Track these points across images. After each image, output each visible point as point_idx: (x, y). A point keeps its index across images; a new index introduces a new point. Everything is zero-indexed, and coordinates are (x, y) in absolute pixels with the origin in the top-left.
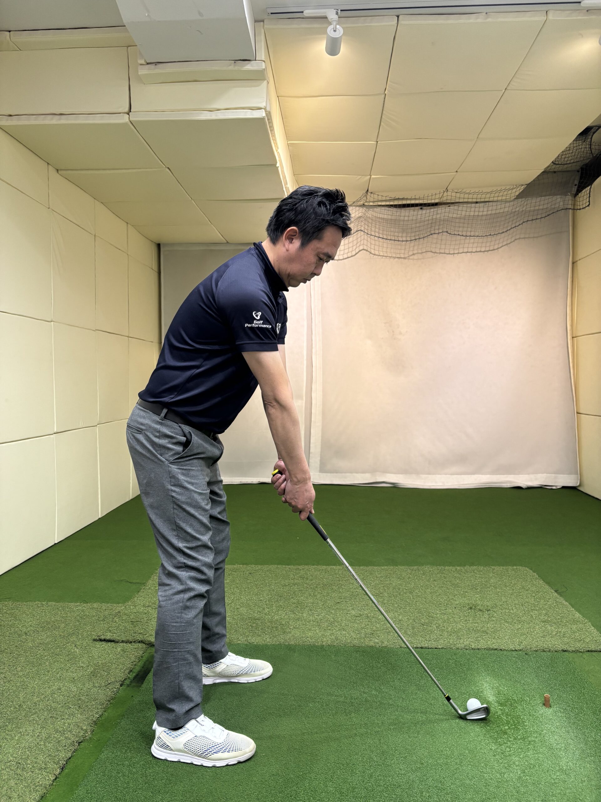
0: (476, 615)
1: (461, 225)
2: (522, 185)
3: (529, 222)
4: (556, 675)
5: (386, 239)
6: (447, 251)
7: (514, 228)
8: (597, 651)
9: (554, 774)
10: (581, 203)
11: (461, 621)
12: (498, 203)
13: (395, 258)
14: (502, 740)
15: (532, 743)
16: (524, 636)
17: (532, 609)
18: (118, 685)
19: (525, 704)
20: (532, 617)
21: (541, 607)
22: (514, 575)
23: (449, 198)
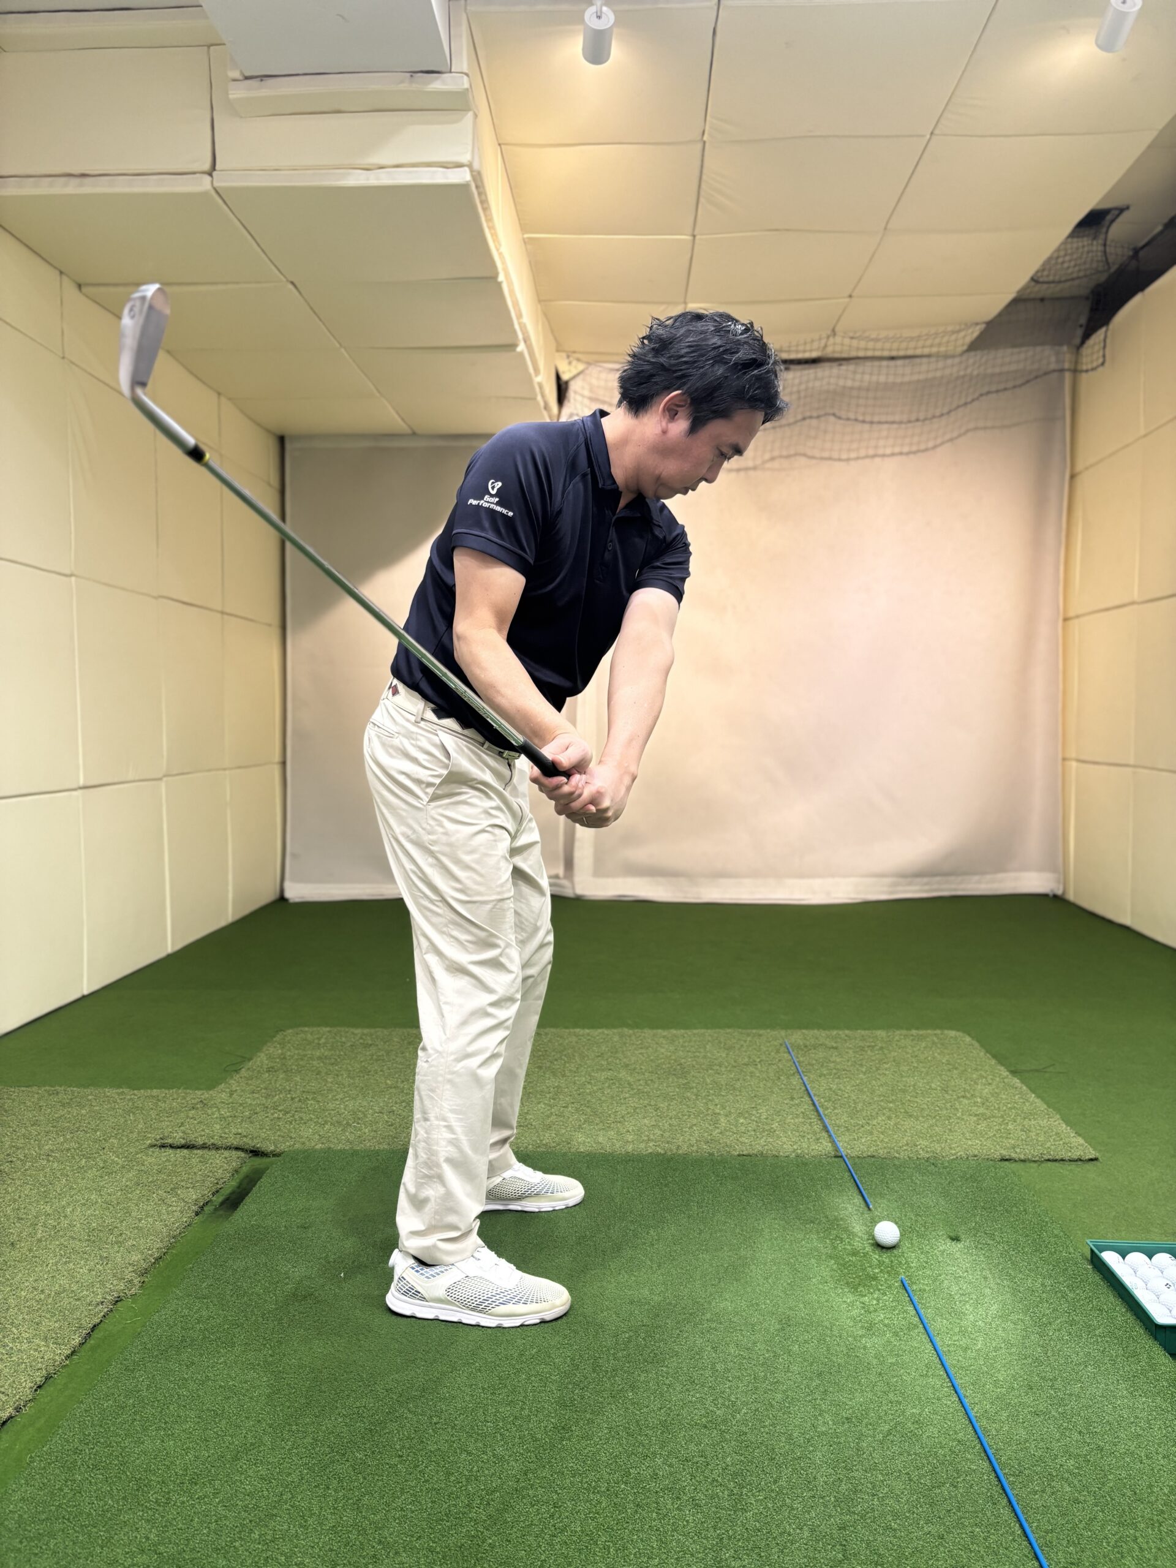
1: (862, 401)
2: (977, 324)
3: (990, 395)
6: (835, 455)
7: (962, 406)
10: (1089, 360)
12: (933, 359)
23: (838, 348)
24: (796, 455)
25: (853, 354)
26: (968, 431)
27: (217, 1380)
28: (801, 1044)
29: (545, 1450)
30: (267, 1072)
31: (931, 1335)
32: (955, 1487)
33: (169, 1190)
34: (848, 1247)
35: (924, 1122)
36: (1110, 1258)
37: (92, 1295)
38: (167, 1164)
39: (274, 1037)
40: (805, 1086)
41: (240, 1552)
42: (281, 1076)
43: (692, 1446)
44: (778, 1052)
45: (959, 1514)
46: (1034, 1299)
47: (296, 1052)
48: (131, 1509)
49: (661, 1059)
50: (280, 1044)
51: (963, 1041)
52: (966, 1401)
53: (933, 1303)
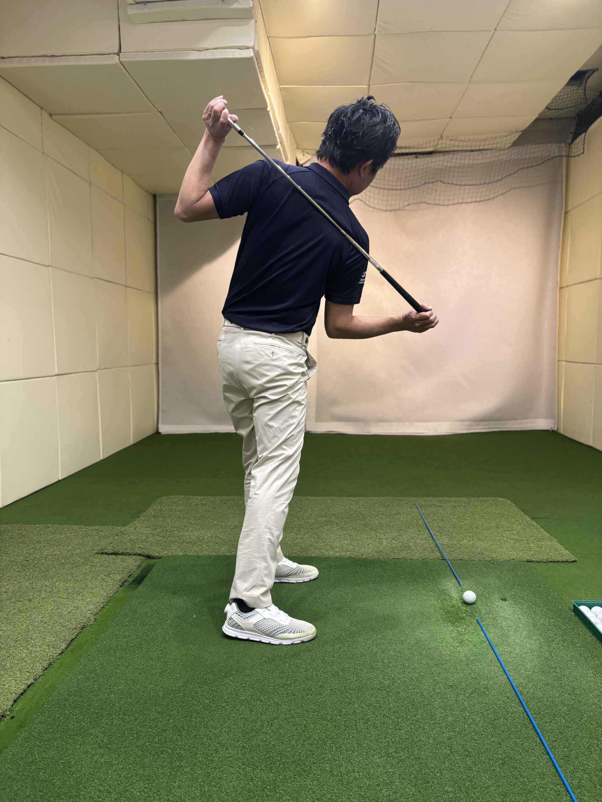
1: (456, 174)
2: (517, 132)
3: (523, 170)
6: (441, 203)
7: (509, 175)
10: (576, 151)
12: (493, 151)
23: (444, 146)
24: (421, 202)
25: (452, 149)
26: (511, 189)
27: (134, 666)
28: (424, 504)
29: (299, 700)
30: (153, 517)
31: (493, 646)
32: (506, 719)
33: (106, 574)
34: (450, 604)
35: (487, 543)
36: (584, 609)
37: (71, 625)
38: (105, 562)
39: (156, 500)
40: (426, 525)
41: (149, 748)
42: (161, 520)
43: (373, 699)
44: (412, 508)
45: (508, 733)
46: (545, 629)
47: (168, 508)
48: (94, 727)
49: (352, 511)
50: (159, 504)
51: (507, 503)
52: (511, 678)
53: (493, 631)
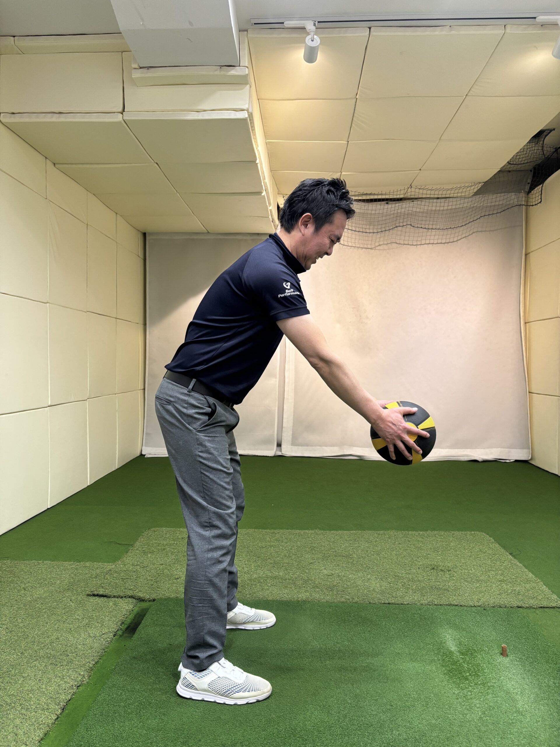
0: (438, 575)
1: (424, 219)
2: (480, 183)
3: (485, 217)
4: (512, 628)
5: (355, 231)
6: (411, 243)
7: (472, 222)
8: (548, 608)
9: (512, 715)
10: (534, 200)
11: (424, 580)
12: (458, 199)
13: (362, 248)
14: (463, 685)
15: (492, 688)
16: (482, 594)
17: (489, 570)
18: (111, 635)
19: (484, 654)
20: (489, 576)
21: (497, 568)
22: (473, 539)
23: (413, 193)
24: (391, 243)
25: (420, 196)
26: (474, 233)
39: (144, 533)
50: (147, 537)
